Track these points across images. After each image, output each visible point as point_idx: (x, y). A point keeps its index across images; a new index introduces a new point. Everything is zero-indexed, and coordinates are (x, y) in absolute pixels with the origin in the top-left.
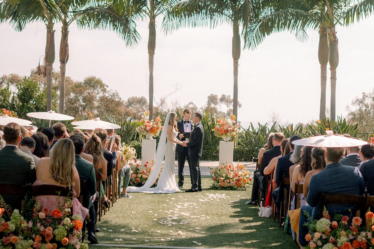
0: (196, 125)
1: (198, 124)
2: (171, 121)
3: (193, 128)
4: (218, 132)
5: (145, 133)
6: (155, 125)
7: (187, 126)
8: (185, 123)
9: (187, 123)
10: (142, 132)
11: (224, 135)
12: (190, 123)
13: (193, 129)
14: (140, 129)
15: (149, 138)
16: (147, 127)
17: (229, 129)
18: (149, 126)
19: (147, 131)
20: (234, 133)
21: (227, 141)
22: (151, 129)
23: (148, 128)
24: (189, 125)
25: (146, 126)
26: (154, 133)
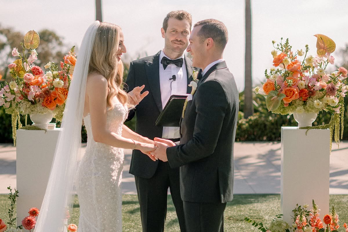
0: (205, 71)
1: (214, 68)
2: (100, 59)
3: (194, 85)
4: (278, 95)
5: (24, 109)
6: (57, 80)
7: (174, 78)
8: (165, 67)
9: (172, 66)
10: (14, 105)
11: (298, 108)
12: (184, 65)
13: (194, 89)
14: (9, 95)
15: (39, 125)
16: (31, 87)
17: (318, 84)
18: (39, 84)
19: (33, 103)
20: (332, 97)
21: (308, 128)
22: (47, 93)
23: (34, 91)
24: (181, 73)
25: (27, 85)
26: (57, 106)
